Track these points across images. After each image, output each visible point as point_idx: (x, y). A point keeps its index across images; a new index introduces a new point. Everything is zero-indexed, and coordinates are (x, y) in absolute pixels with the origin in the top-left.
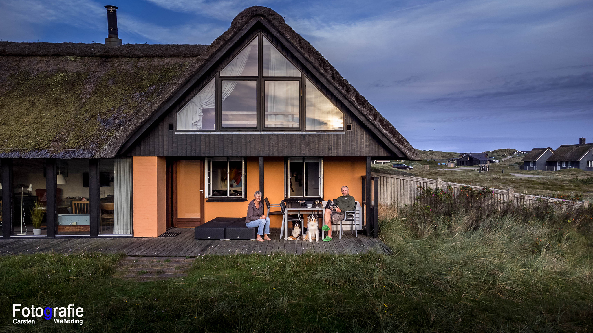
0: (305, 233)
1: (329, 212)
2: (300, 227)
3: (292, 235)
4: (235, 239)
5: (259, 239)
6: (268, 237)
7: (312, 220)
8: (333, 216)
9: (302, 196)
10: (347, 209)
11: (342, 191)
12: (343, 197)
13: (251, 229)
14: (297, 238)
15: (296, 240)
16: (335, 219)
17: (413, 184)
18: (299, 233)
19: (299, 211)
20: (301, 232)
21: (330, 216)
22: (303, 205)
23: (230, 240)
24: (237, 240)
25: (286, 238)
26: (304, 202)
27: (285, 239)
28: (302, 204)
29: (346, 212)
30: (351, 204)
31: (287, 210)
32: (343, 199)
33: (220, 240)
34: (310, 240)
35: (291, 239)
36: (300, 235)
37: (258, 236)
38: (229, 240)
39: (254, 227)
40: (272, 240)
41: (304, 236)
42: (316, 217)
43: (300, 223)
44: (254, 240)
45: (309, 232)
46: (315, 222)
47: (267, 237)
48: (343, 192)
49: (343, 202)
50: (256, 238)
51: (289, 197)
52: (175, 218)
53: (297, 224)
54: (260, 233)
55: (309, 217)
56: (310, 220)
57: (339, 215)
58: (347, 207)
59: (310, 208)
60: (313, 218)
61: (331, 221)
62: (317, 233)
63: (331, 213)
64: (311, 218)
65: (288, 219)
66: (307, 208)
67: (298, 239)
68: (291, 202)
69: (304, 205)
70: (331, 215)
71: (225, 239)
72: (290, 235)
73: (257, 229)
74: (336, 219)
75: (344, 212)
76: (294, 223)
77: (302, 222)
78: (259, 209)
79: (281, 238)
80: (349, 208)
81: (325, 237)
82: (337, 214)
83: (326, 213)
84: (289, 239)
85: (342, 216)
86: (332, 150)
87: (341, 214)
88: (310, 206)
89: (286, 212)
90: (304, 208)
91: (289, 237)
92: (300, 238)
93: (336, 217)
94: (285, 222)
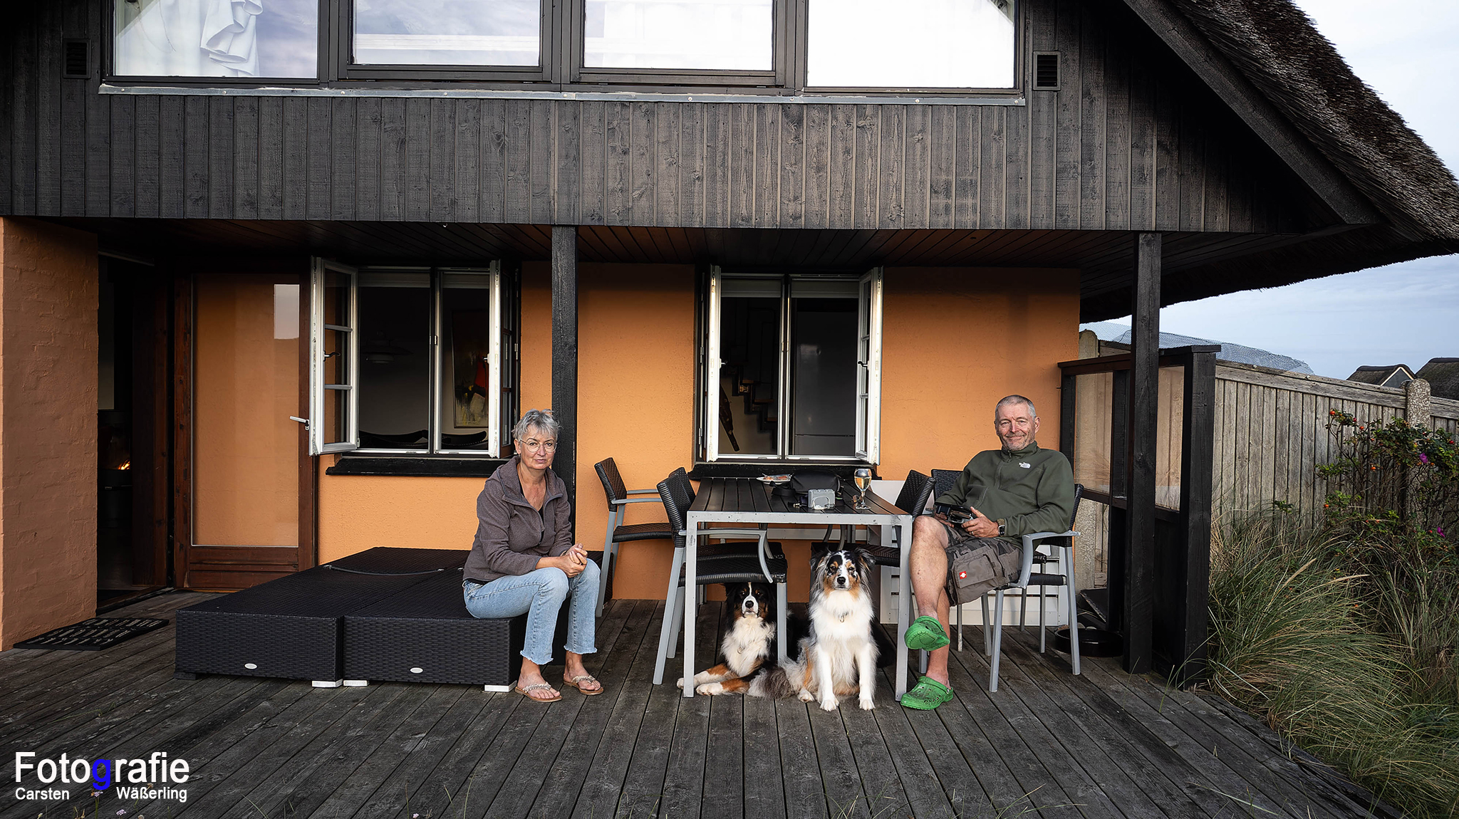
0: (793, 653)
1: (936, 536)
2: (769, 617)
3: (722, 662)
4: (396, 682)
5: (533, 684)
6: (589, 671)
7: (841, 581)
8: (958, 559)
9: (775, 452)
10: (1035, 518)
11: (998, 422)
12: (1006, 453)
13: (489, 624)
14: (748, 679)
15: (742, 690)
16: (969, 575)
17: (1296, 409)
18: (761, 649)
19: (762, 526)
20: (772, 645)
21: (942, 560)
22: (785, 492)
23: (371, 682)
24: (409, 684)
25: (688, 682)
26: (787, 478)
27: (680, 683)
28: (777, 489)
29: (1029, 538)
30: (1055, 494)
31: (694, 518)
32: (1004, 467)
33: (315, 684)
34: (829, 701)
35: (712, 685)
36: (768, 663)
37: (525, 667)
38: (363, 683)
39: (503, 614)
40: (606, 688)
41: (794, 674)
42: (864, 566)
43: (767, 595)
44: (505, 689)
45: (818, 648)
46: (856, 596)
47: (578, 675)
48: (1005, 430)
49: (1004, 482)
50: (514, 675)
51: (713, 454)
52: (182, 546)
53: (751, 598)
54: (538, 650)
55: (823, 565)
56: (830, 585)
57: (990, 552)
58: (1028, 509)
59: (826, 511)
60: (843, 572)
61: (947, 588)
62: (867, 655)
63: (946, 543)
64: (832, 570)
65: (701, 570)
66: (806, 509)
67: (755, 690)
68: (725, 483)
69: (794, 498)
70: (950, 556)
71: (341, 675)
72: (711, 657)
73: (518, 624)
74: (975, 580)
75: (1019, 541)
76: (736, 592)
77: (781, 589)
78: (541, 512)
79: (658, 679)
80: (1042, 513)
81: (911, 685)
82: (980, 551)
83: (922, 543)
84: (704, 689)
85: (1008, 559)
86: (948, 196)
87: (1002, 551)
88: (822, 497)
89: (691, 532)
90: (790, 509)
91: (705, 675)
92: (768, 685)
93: (974, 566)
94: (682, 584)
